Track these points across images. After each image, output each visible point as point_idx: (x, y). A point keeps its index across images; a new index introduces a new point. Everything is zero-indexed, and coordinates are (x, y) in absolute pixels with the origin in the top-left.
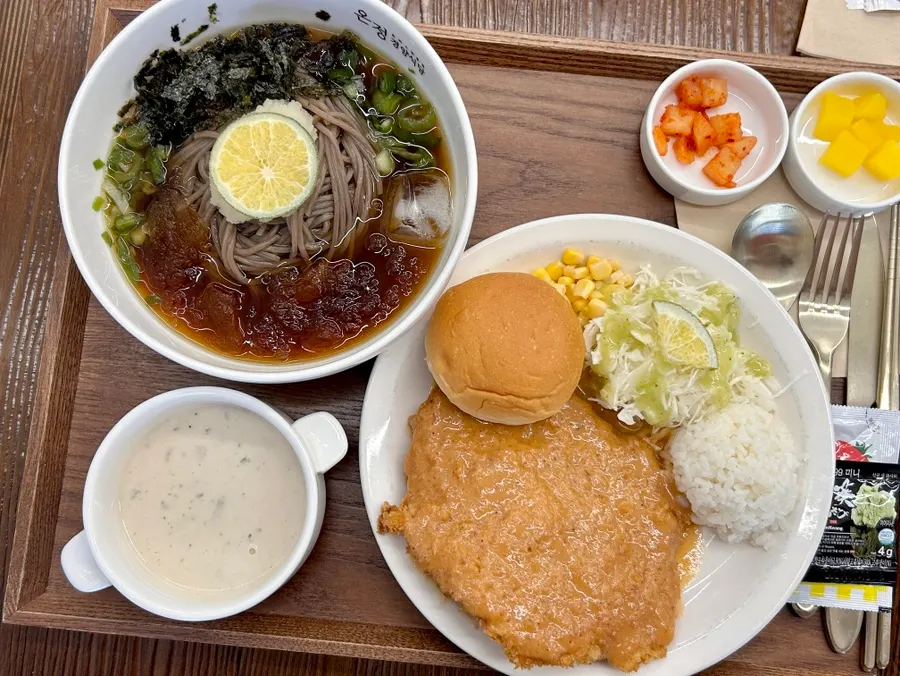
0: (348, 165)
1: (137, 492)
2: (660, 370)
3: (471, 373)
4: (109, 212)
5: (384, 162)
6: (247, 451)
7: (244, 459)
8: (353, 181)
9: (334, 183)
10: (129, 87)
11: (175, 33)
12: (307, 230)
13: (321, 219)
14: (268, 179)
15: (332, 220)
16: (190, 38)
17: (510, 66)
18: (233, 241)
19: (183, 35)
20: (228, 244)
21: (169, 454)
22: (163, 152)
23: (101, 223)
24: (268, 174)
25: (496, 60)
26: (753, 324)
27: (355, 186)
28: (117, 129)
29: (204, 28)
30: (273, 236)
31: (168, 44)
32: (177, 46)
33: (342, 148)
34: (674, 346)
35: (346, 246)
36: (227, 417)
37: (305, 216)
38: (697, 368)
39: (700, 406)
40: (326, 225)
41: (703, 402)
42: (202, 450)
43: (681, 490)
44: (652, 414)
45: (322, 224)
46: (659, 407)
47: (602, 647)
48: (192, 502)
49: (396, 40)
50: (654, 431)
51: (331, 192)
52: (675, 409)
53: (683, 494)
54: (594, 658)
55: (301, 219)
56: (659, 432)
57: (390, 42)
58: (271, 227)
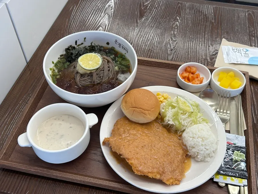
0: (109, 67)
1: (41, 132)
2: (179, 111)
3: (131, 104)
4: (52, 72)
5: (116, 68)
6: (72, 125)
7: (71, 127)
8: (109, 70)
9: (105, 69)
10: (64, 51)
11: (76, 42)
12: (97, 77)
13: (100, 76)
14: (90, 63)
15: (103, 76)
16: (79, 45)
17: (148, 65)
18: (79, 77)
19: (78, 44)
20: (78, 78)
21: (52, 124)
22: (68, 63)
23: (50, 73)
24: (90, 62)
25: (145, 64)
26: (204, 111)
27: (109, 71)
28: (59, 58)
29: (82, 44)
30: (89, 77)
31: (74, 45)
32: (76, 46)
33: (108, 64)
35: (106, 81)
36: (69, 118)
37: (97, 74)
38: (188, 112)
39: (189, 123)
40: (102, 77)
41: (190, 122)
42: (60, 124)
43: (185, 144)
44: (177, 123)
45: (101, 77)
46: (179, 122)
47: (160, 175)
48: (55, 135)
49: (123, 46)
50: (178, 133)
51: (104, 71)
52: (183, 122)
53: (185, 146)
54: (158, 177)
55: (96, 73)
56: (179, 133)
57: (121, 47)
58: (89, 76)
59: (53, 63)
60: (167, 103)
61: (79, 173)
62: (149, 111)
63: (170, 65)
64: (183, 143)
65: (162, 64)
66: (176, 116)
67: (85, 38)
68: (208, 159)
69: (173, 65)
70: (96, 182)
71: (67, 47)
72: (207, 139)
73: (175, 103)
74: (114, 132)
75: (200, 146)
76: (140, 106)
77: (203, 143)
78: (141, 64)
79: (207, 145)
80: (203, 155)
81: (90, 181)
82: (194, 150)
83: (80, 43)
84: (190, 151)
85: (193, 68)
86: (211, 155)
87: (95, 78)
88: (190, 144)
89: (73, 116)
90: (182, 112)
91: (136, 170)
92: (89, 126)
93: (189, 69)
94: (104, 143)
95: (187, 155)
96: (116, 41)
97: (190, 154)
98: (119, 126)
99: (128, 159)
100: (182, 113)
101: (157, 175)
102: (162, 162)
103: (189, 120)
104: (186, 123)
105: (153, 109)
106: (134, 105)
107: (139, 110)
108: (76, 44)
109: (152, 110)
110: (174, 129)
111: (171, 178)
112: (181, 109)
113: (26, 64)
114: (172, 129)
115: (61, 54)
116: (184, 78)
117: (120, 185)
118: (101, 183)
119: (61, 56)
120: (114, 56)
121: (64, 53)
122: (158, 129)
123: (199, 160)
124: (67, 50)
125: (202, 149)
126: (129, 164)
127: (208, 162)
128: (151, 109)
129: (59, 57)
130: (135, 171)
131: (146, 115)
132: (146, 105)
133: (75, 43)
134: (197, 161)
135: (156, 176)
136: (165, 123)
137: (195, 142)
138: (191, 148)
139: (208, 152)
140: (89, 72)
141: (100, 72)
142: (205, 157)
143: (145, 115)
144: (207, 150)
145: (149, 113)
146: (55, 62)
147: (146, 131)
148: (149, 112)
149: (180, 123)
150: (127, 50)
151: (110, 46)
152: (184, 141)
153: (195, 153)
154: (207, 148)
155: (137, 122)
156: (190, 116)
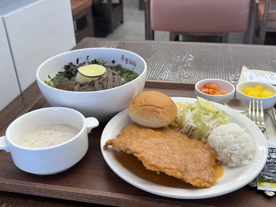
0: (114, 78)
1: (25, 141)
2: (200, 111)
3: (141, 102)
5: (123, 79)
6: (65, 134)
7: (64, 136)
9: (109, 79)
11: (78, 60)
14: (92, 71)
15: (107, 86)
18: (79, 86)
20: (77, 87)
21: (41, 134)
22: (67, 79)
25: (156, 86)
27: (114, 82)
28: (56, 75)
29: (85, 63)
32: (77, 65)
33: (113, 76)
36: (62, 127)
38: (213, 112)
39: (215, 125)
40: (105, 87)
41: (217, 124)
42: (51, 133)
43: (212, 147)
44: (199, 124)
45: (104, 86)
46: (202, 123)
47: (182, 173)
48: (43, 143)
49: (130, 60)
50: (202, 140)
51: (108, 81)
52: (207, 124)
53: (213, 149)
54: (179, 175)
55: (98, 82)
56: (204, 140)
57: (128, 63)
58: (90, 85)
59: (49, 77)
62: (163, 109)
64: (209, 147)
66: (197, 118)
67: (88, 57)
68: (246, 162)
70: (93, 194)
71: (67, 64)
72: (240, 134)
73: (195, 105)
75: (233, 144)
76: (151, 103)
77: (236, 140)
79: (242, 141)
80: (239, 157)
81: (85, 193)
82: (225, 151)
83: (82, 63)
84: (220, 154)
85: (213, 84)
86: (249, 157)
87: (97, 85)
88: (219, 144)
89: (68, 126)
90: (203, 112)
91: (149, 165)
92: (88, 129)
93: (208, 86)
94: (106, 147)
95: (217, 161)
96: (123, 57)
97: (219, 159)
98: (124, 131)
99: (138, 153)
100: (204, 114)
101: (178, 172)
102: (184, 160)
103: (214, 121)
104: (211, 125)
105: (168, 108)
107: (151, 108)
108: (77, 63)
109: (166, 108)
110: (197, 132)
111: (198, 178)
112: (202, 109)
113: (20, 93)
114: (193, 137)
115: (60, 71)
118: (101, 195)
119: (59, 73)
120: (120, 72)
121: (64, 70)
123: (234, 165)
124: (67, 67)
125: (236, 147)
126: (138, 158)
128: (166, 107)
129: (57, 73)
130: (147, 166)
131: (159, 114)
132: (158, 102)
133: (76, 62)
134: (232, 168)
135: (176, 173)
137: (226, 140)
138: (221, 150)
139: (243, 152)
140: (90, 80)
141: (103, 81)
142: (241, 160)
143: (158, 114)
144: (243, 148)
145: (163, 112)
146: (52, 78)
147: (160, 133)
148: (164, 110)
149: (204, 125)
150: (135, 63)
151: (116, 64)
152: (210, 143)
153: (226, 155)
154: (243, 145)
156: (214, 117)
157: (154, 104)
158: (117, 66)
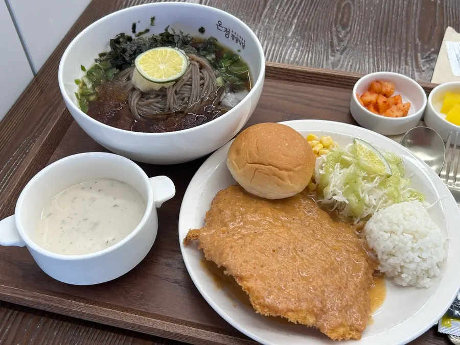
0: (202, 78)
1: (50, 214)
3: (250, 154)
4: (81, 88)
5: (219, 81)
6: (118, 202)
7: (116, 205)
8: (202, 85)
9: (193, 82)
11: (134, 27)
12: (176, 99)
13: (184, 96)
14: (162, 68)
15: (189, 98)
16: (140, 34)
17: (288, 80)
19: (138, 30)
21: (75, 198)
22: (115, 71)
23: (76, 89)
24: (162, 67)
25: (281, 76)
27: (203, 87)
28: (96, 60)
29: (147, 31)
30: (159, 99)
31: (129, 33)
32: (133, 36)
33: (200, 72)
34: (365, 159)
35: (195, 108)
36: (112, 186)
37: (176, 91)
38: (380, 175)
39: (382, 201)
40: (186, 99)
41: (384, 198)
42: (93, 199)
43: (371, 246)
44: (353, 198)
45: (184, 98)
46: (358, 196)
47: (316, 316)
48: (80, 222)
49: (234, 34)
50: (355, 223)
51: (191, 85)
52: (367, 199)
53: (372, 250)
54: (310, 321)
55: (174, 90)
56: (358, 223)
57: (230, 37)
58: (158, 95)
59: (83, 68)
60: (331, 155)
61: (129, 306)
62: (290, 170)
63: (336, 79)
64: (366, 245)
65: (318, 76)
66: (350, 184)
67: (153, 19)
68: (426, 282)
69: (342, 78)
70: (168, 330)
71: (114, 37)
72: (424, 235)
73: (349, 156)
74: (210, 219)
75: (408, 252)
76: (270, 160)
77: (415, 245)
78: (274, 77)
79: (425, 249)
80: (415, 273)
81: (154, 327)
82: (392, 261)
83: (143, 30)
84: (382, 263)
85: (386, 84)
86: (432, 274)
87: (171, 99)
88: (384, 247)
89: (122, 182)
90: (364, 174)
91: (260, 304)
92: (156, 203)
93: (377, 87)
94: (188, 241)
95: (376, 272)
96: (220, 24)
97: (382, 270)
98: (221, 205)
99: (241, 278)
100: (364, 178)
101: (308, 317)
102: (320, 287)
103: (380, 193)
104: (374, 201)
105: (300, 167)
106: (257, 158)
107: (268, 169)
108: (134, 32)
109: (296, 169)
110: (345, 212)
111: (341, 325)
112: (363, 169)
113: (32, 76)
114: (340, 213)
115: (102, 51)
116: (367, 105)
117: (222, 337)
118: (180, 331)
119: (101, 55)
120: (213, 56)
121: (109, 49)
122: (308, 212)
123: (404, 284)
124: (115, 42)
125: (413, 258)
126: (243, 289)
127: (425, 288)
128: (296, 167)
129: (97, 57)
130: (258, 307)
131: (283, 180)
132: (283, 157)
133: (131, 30)
134: (401, 287)
135: (305, 318)
136: (325, 201)
137: (397, 243)
138: (385, 257)
139: (425, 266)
140: (157, 87)
141: (182, 87)
142: (418, 277)
143: (281, 181)
144: (424, 260)
145: (289, 176)
146: (88, 68)
147: (283, 217)
148: (291, 173)
149: (361, 200)
150: (243, 42)
151: (206, 36)
152: (368, 239)
153: (394, 268)
154: (424, 256)
155: (262, 196)
156: (383, 184)
157: (274, 162)
158: (209, 39)
